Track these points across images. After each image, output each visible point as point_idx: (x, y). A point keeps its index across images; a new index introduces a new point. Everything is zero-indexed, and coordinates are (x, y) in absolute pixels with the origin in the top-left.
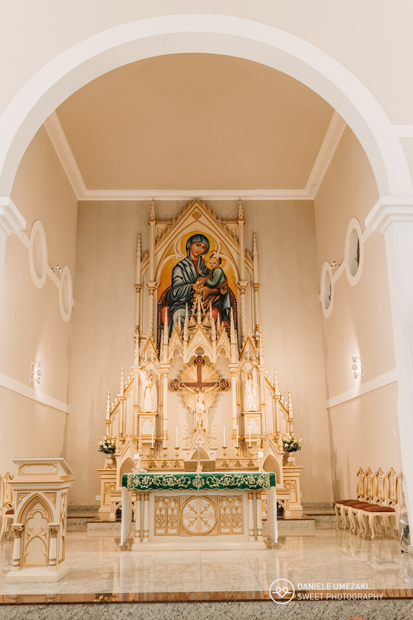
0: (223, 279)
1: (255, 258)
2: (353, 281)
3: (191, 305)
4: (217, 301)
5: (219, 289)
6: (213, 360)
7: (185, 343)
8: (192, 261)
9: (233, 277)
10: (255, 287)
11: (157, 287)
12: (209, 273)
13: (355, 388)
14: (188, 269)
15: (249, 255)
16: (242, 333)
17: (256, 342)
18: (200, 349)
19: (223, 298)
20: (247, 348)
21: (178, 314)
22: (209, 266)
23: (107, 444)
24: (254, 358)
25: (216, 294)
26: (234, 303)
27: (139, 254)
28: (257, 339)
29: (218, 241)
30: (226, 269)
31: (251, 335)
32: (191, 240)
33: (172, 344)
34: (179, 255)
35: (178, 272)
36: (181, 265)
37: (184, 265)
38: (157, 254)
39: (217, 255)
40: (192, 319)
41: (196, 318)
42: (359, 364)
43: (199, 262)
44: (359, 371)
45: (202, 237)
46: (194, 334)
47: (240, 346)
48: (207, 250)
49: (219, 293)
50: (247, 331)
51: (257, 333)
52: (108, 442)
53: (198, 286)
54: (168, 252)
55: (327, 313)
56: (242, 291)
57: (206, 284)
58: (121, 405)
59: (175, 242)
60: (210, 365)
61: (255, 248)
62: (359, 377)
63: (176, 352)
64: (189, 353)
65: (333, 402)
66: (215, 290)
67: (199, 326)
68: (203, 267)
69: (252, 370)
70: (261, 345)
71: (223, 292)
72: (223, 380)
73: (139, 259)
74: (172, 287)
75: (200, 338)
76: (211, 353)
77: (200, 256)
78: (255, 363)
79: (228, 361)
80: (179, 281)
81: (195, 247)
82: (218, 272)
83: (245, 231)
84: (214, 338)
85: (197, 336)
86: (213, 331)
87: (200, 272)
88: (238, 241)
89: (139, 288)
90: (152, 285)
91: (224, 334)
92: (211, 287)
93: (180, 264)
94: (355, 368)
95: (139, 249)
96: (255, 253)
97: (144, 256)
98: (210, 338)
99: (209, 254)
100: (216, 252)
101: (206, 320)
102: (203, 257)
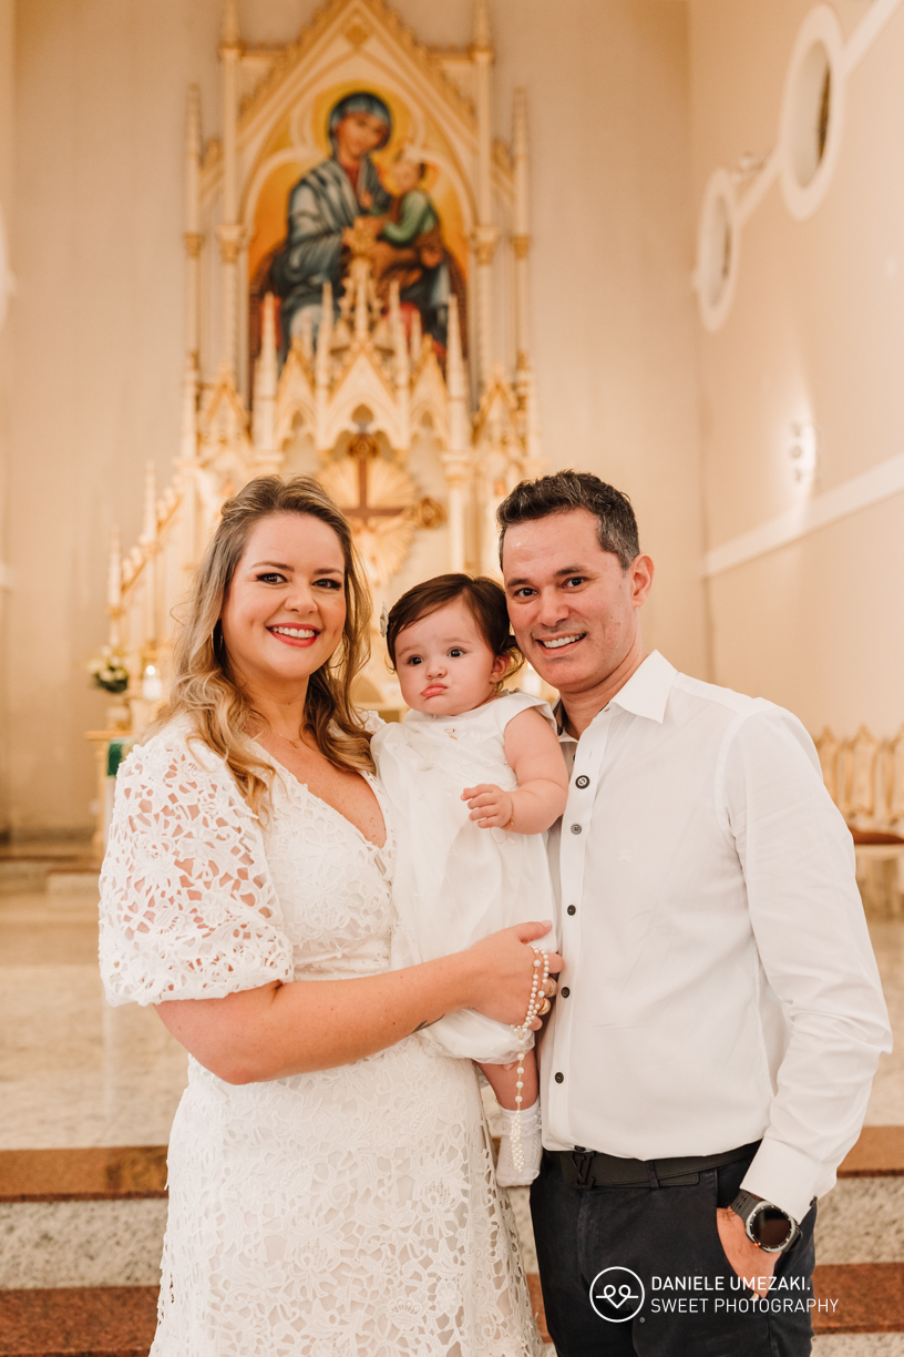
0: (429, 225)
1: (521, 167)
2: (801, 203)
3: (339, 292)
4: (414, 285)
5: (418, 252)
6: (399, 439)
7: (322, 393)
8: (347, 171)
9: (458, 218)
10: (519, 246)
11: (245, 242)
12: (391, 205)
13: (793, 513)
14: (332, 192)
15: (503, 156)
16: (479, 373)
17: (521, 400)
18: (363, 414)
19: (430, 276)
20: (495, 412)
21: (303, 320)
22: (392, 184)
23: (112, 669)
24: (512, 437)
25: (409, 266)
26: (458, 286)
27: (193, 146)
28: (522, 390)
29: (417, 113)
30: (438, 192)
31: (506, 381)
32: (342, 107)
33: (286, 399)
34: (308, 152)
35: (305, 200)
36: (314, 182)
37: (323, 182)
38: (244, 147)
39: (414, 154)
40: (342, 330)
41: (351, 325)
42: (808, 443)
43: (363, 173)
44: (808, 462)
45: (372, 100)
46: (346, 369)
47: (474, 407)
48: (384, 136)
49: (416, 264)
50: (494, 367)
51: (523, 376)
52: (115, 662)
53: (361, 235)
54: (278, 142)
55: (713, 318)
56: (484, 256)
57: (382, 237)
58: (149, 569)
59: (296, 113)
60: (392, 456)
61: (521, 134)
62: (808, 480)
63: (297, 420)
64: (330, 423)
65: (718, 560)
66: (406, 254)
67: (362, 348)
68: (375, 188)
69: (505, 472)
70: (531, 404)
71: (430, 259)
72: (427, 502)
73: (193, 163)
74: (289, 244)
75: (362, 380)
76: (394, 422)
77: (364, 156)
78: (514, 451)
79: (439, 445)
80: (307, 226)
81: (353, 130)
82: (416, 203)
83: (495, 86)
84: (403, 379)
85: (354, 374)
86: (401, 359)
87: (367, 201)
88: (473, 111)
89: (196, 244)
90: (231, 234)
91: (431, 370)
92: (397, 245)
93: (313, 180)
94: (797, 453)
95: (193, 131)
96: (520, 149)
97: (209, 152)
98: (393, 379)
99: (391, 150)
100: (412, 141)
101: (381, 331)
102: (377, 157)
